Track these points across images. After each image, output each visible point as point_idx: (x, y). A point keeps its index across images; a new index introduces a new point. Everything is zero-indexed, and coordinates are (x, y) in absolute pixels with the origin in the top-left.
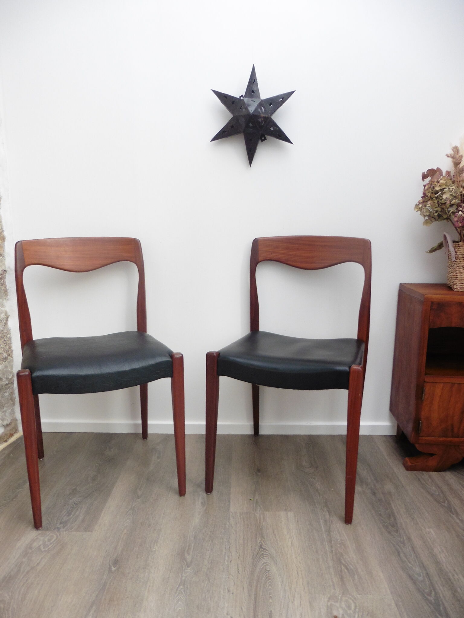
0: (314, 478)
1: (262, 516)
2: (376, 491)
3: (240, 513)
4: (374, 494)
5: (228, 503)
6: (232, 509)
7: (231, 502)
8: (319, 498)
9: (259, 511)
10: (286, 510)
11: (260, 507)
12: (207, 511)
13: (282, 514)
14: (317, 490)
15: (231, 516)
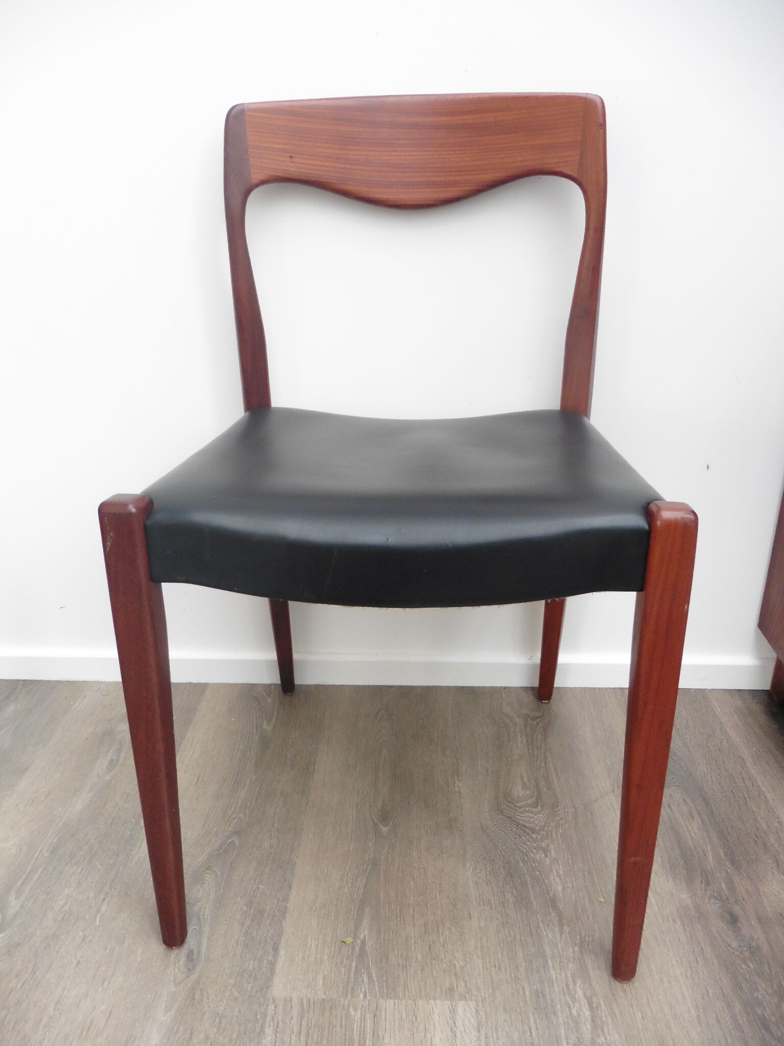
0: (546, 851)
1: (369, 1017)
2: (737, 910)
3: (302, 1004)
4: (733, 920)
5: (270, 958)
6: (278, 989)
7: (282, 952)
8: (558, 935)
9: (365, 996)
10: (450, 993)
11: (370, 977)
12: (197, 997)
13: (439, 1008)
14: (553, 902)
15: (269, 1018)
